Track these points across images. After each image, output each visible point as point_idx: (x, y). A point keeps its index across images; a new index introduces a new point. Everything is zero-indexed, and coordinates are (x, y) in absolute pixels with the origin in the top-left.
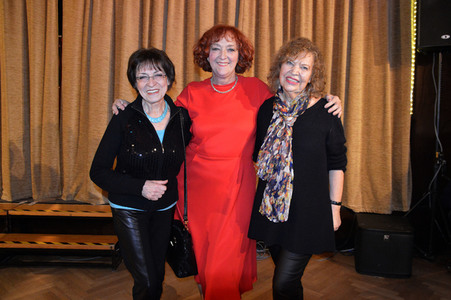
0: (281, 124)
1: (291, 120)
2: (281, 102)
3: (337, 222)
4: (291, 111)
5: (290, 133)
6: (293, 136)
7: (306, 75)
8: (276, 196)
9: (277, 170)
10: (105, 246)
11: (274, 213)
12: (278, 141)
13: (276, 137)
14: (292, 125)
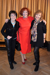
0: (35, 25)
1: (37, 24)
2: (35, 21)
3: (44, 42)
4: (37, 23)
5: (36, 27)
7: (40, 17)
8: (34, 37)
9: (34, 33)
11: (34, 40)
13: (34, 27)
14: (37, 25)
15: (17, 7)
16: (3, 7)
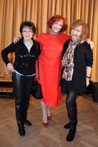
0: (71, 48)
2: (72, 41)
4: (74, 44)
6: (74, 52)
8: (68, 72)
9: (68, 63)
10: (10, 91)
11: (67, 78)
12: (69, 54)
13: (69, 52)
14: (74, 48)
15: (35, 14)
16: (8, 13)
